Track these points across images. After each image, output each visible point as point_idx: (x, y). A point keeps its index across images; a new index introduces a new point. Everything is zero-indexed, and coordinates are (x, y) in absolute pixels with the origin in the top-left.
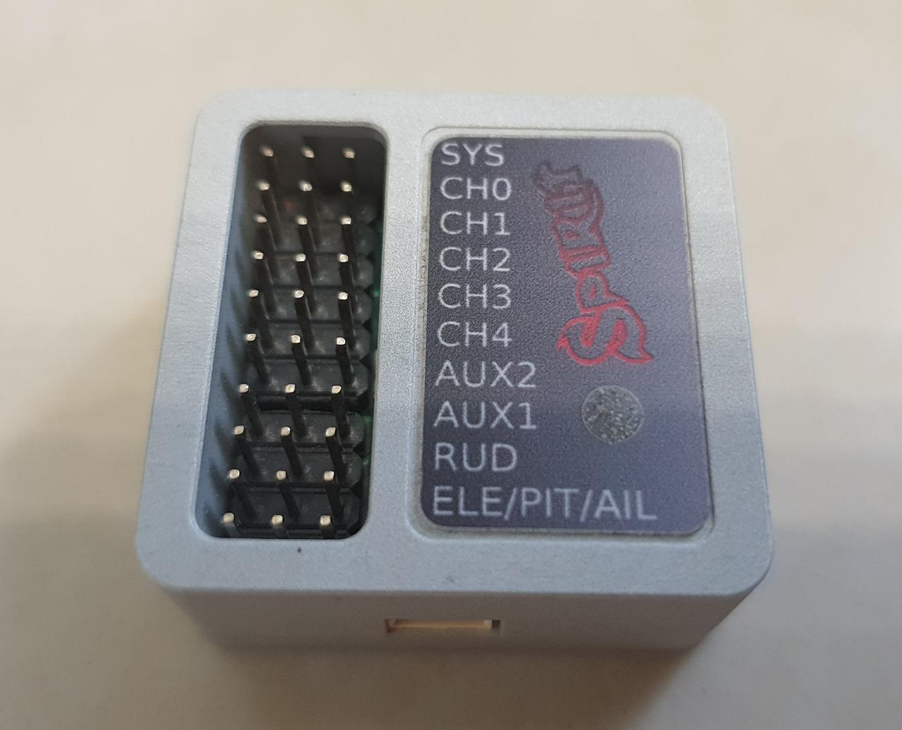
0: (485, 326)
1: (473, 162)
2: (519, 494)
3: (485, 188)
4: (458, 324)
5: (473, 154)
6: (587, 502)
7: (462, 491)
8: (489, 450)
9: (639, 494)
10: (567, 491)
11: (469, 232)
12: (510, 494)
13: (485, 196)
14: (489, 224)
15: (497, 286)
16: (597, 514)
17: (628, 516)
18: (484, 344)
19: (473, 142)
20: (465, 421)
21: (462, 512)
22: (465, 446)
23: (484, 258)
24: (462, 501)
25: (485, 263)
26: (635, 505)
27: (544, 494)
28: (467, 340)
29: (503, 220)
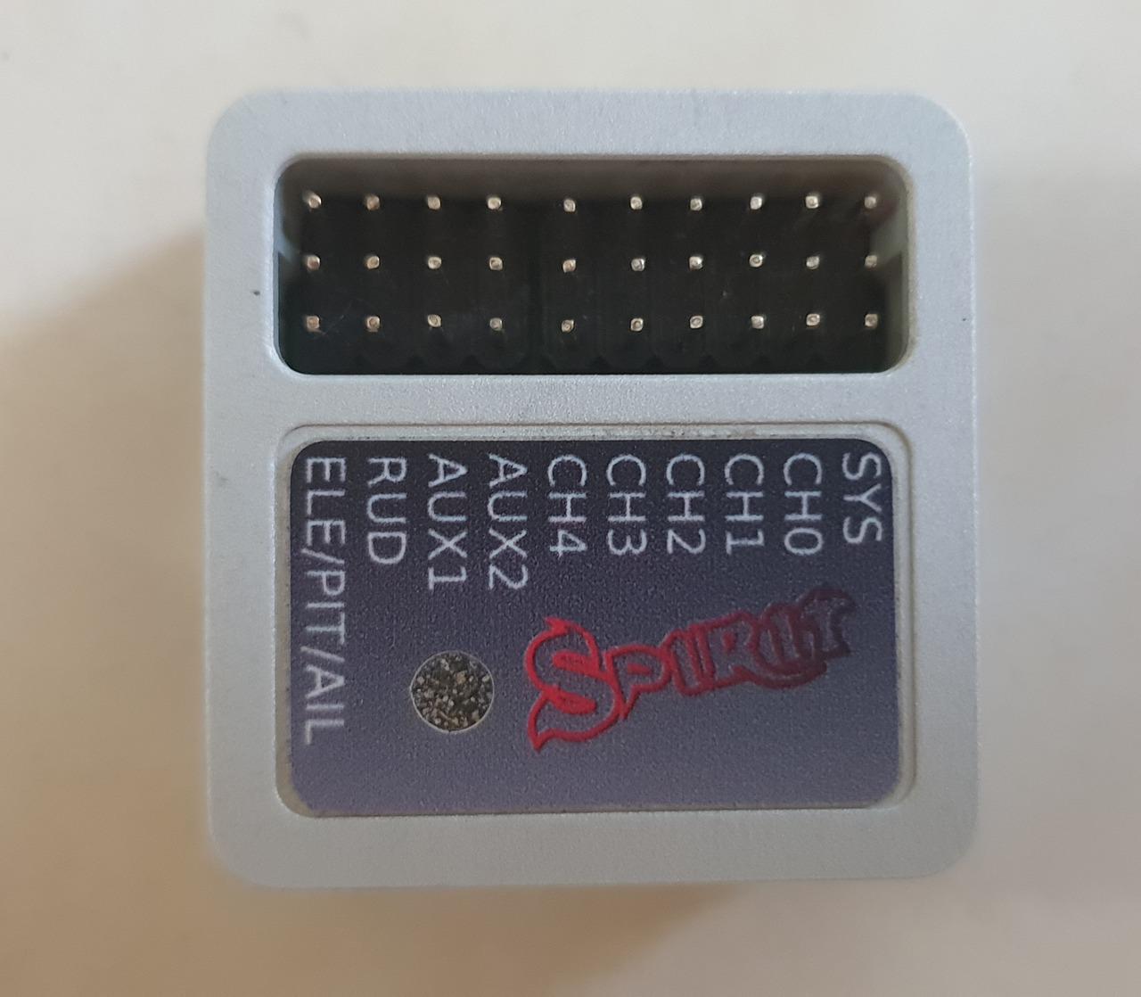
0: (581, 519)
1: (849, 498)
2: (338, 568)
3: (805, 516)
4: (583, 482)
5: (864, 498)
6: (328, 656)
7: (340, 493)
8: (397, 527)
9: (340, 723)
10: (342, 629)
11: (730, 495)
12: (335, 555)
13: (791, 517)
14: (742, 524)
15: (643, 536)
16: (310, 668)
17: (310, 707)
18: (554, 519)
19: (885, 498)
20: (439, 496)
21: (310, 494)
22: (402, 496)
23: (687, 517)
24: (326, 493)
25: (681, 518)
26: (326, 718)
27: (336, 599)
28: (557, 495)
29: (751, 543)
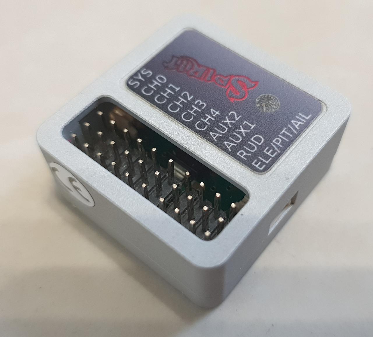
0: (207, 115)
1: (143, 80)
2: (274, 143)
3: (156, 83)
4: (199, 122)
5: (140, 78)
6: (291, 128)
7: (259, 157)
8: (252, 142)
9: (300, 114)
10: (283, 131)
11: (168, 97)
12: (272, 146)
13: (159, 85)
14: (171, 90)
15: (196, 103)
16: (298, 128)
17: (305, 121)
18: (213, 119)
19: (136, 74)
20: (236, 141)
21: (267, 162)
22: (245, 147)
23: (182, 100)
24: (263, 160)
25: (184, 100)
26: (303, 117)
27: (280, 137)
28: (208, 123)
29: (173, 86)
